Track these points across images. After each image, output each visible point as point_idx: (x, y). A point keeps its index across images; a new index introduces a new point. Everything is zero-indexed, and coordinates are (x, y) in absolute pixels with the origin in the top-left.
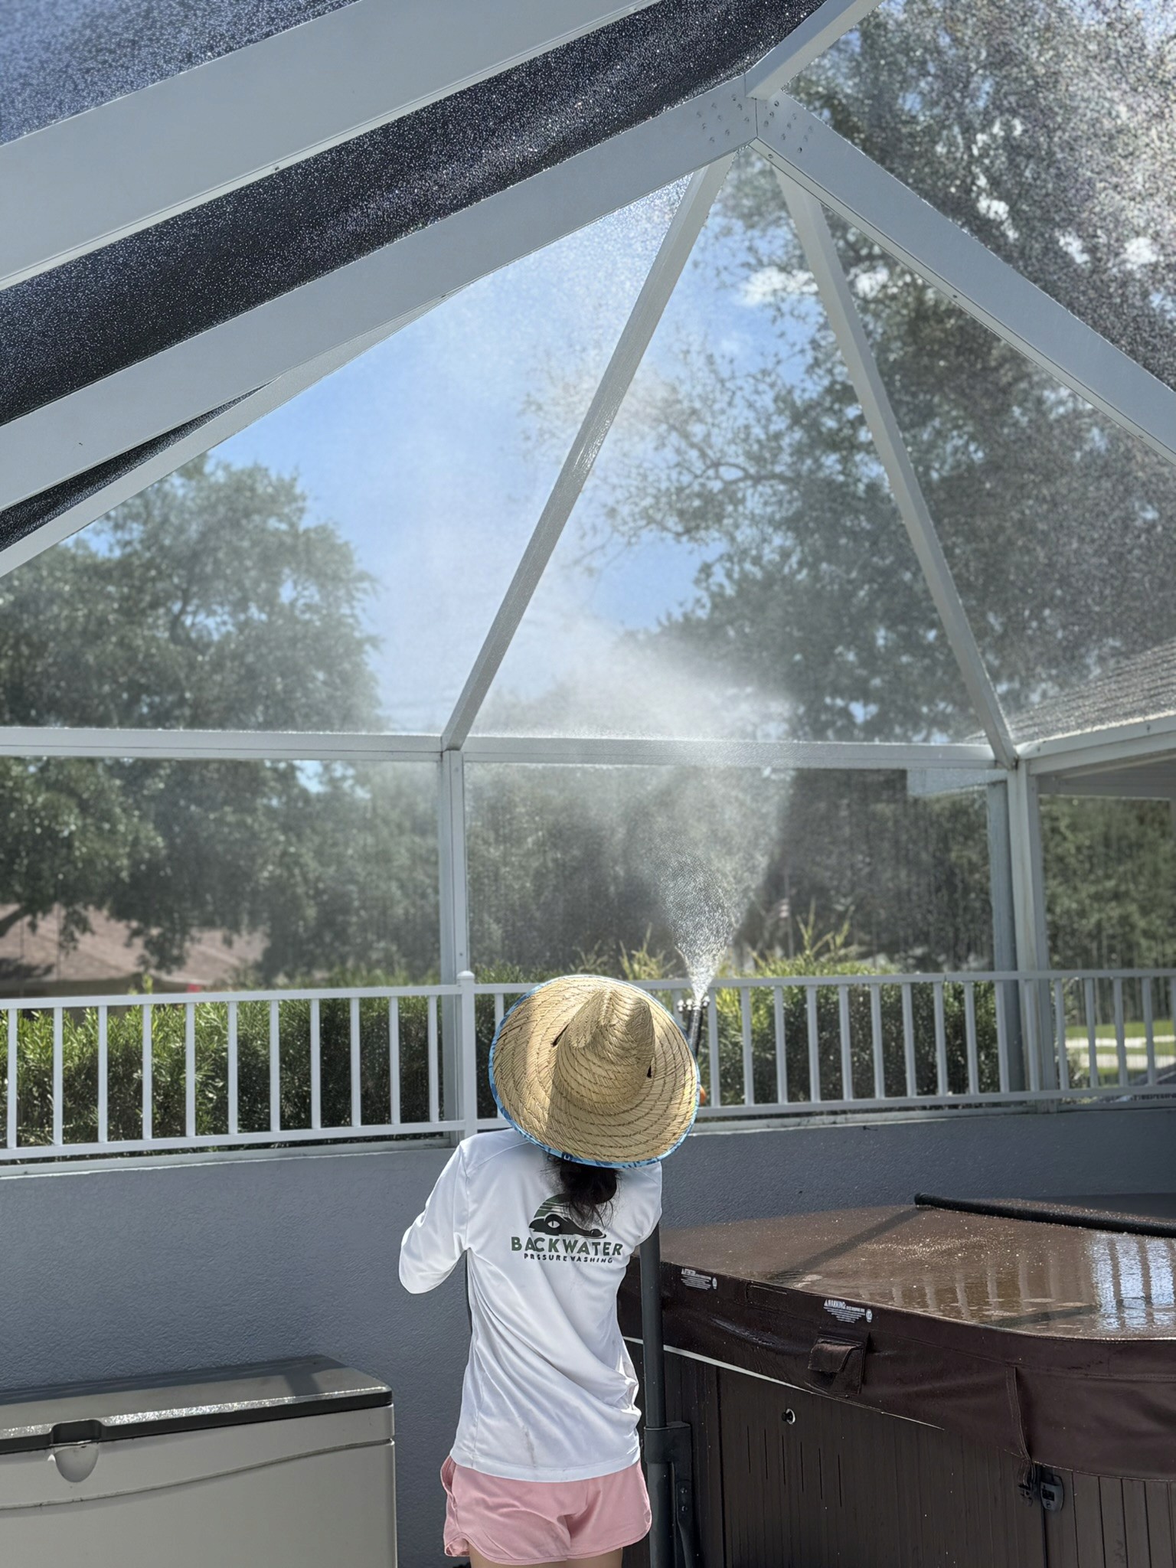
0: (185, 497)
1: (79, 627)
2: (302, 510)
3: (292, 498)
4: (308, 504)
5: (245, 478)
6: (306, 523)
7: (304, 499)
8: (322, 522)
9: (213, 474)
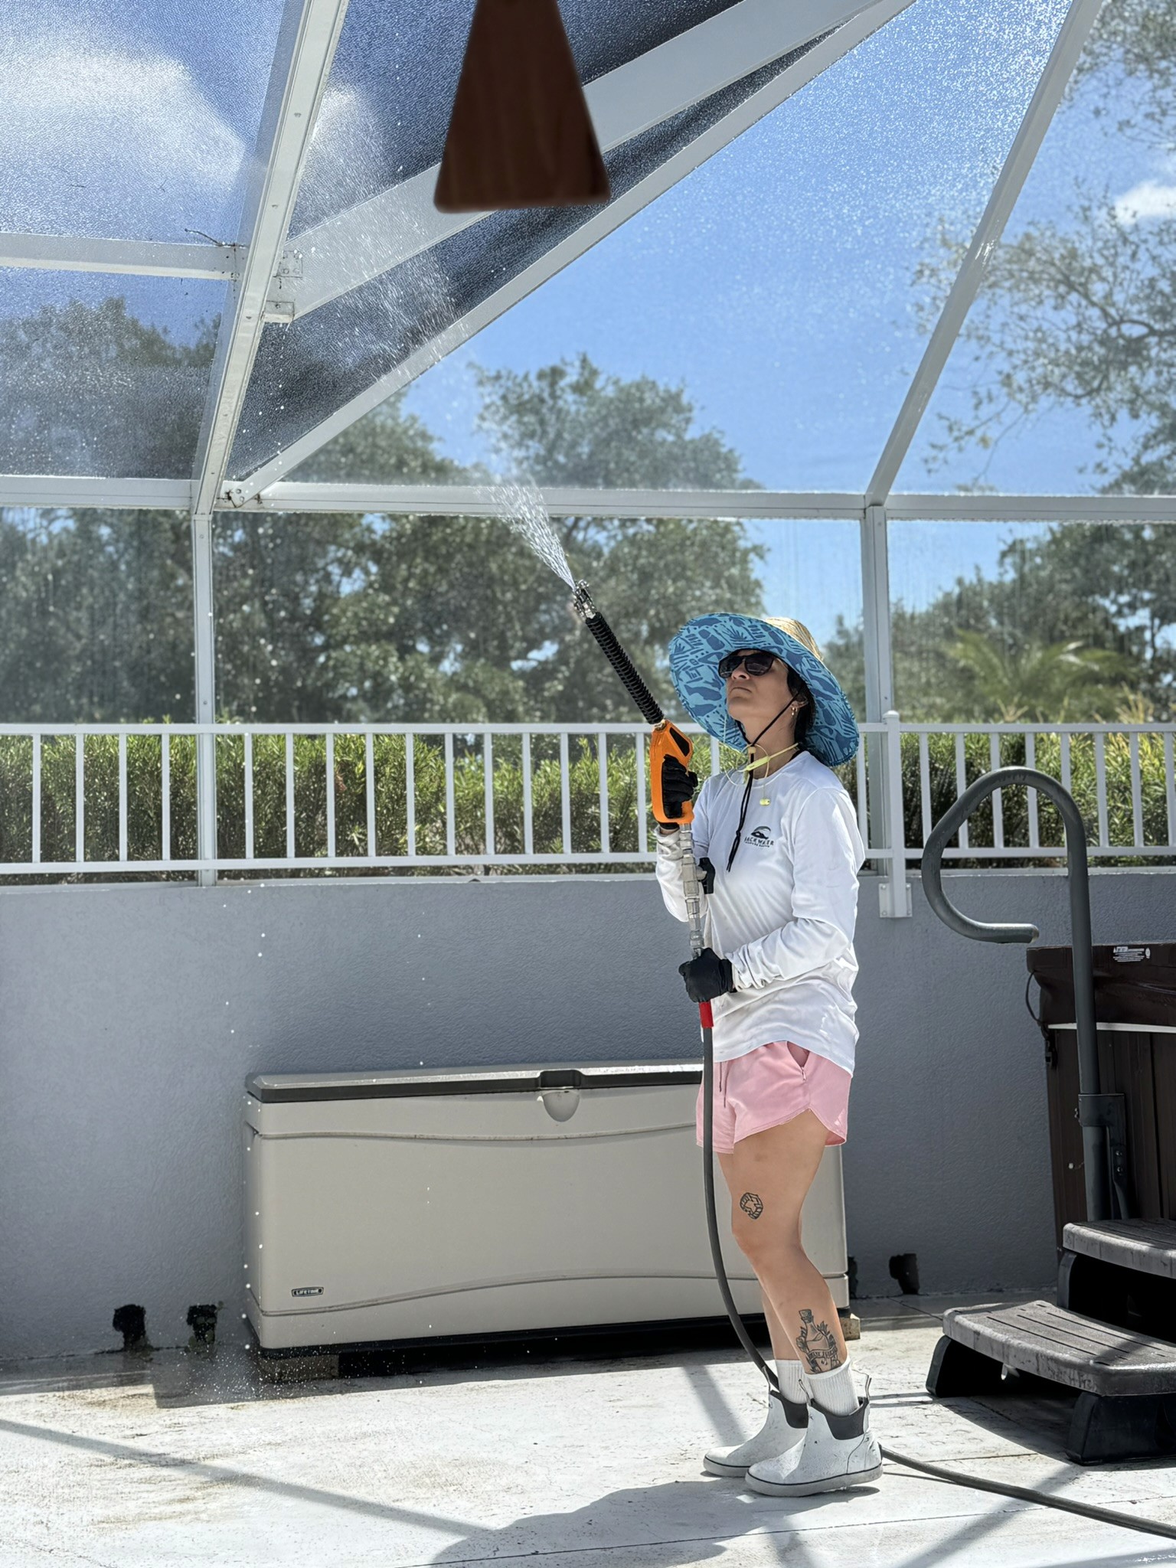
0: (578, 412)
1: (483, 538)
2: (688, 421)
3: (679, 409)
4: (695, 414)
5: (633, 390)
6: (692, 433)
7: (690, 410)
8: (707, 431)
9: (603, 389)
